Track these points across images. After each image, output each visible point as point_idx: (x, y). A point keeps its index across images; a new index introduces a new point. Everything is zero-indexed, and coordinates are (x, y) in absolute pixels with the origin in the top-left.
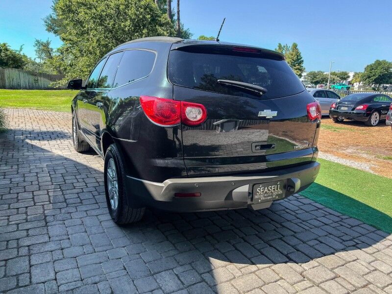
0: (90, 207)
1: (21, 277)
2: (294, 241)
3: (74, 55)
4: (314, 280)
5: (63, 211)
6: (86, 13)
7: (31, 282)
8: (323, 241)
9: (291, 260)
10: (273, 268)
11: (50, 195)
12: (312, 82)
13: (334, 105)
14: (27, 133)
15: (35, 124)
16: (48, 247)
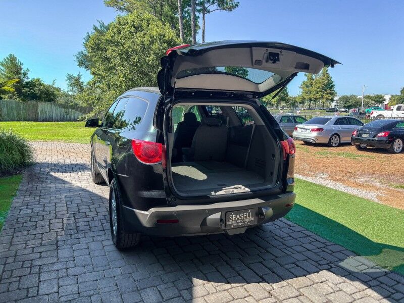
0: (97, 234)
1: (31, 290)
2: (271, 264)
3: (102, 89)
4: (279, 297)
5: (73, 237)
6: (114, 51)
7: (38, 294)
8: (300, 265)
9: (264, 281)
10: (245, 286)
11: (64, 223)
12: (345, 107)
13: (355, 133)
14: (52, 165)
15: (60, 156)
16: (55, 267)
